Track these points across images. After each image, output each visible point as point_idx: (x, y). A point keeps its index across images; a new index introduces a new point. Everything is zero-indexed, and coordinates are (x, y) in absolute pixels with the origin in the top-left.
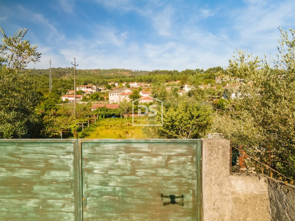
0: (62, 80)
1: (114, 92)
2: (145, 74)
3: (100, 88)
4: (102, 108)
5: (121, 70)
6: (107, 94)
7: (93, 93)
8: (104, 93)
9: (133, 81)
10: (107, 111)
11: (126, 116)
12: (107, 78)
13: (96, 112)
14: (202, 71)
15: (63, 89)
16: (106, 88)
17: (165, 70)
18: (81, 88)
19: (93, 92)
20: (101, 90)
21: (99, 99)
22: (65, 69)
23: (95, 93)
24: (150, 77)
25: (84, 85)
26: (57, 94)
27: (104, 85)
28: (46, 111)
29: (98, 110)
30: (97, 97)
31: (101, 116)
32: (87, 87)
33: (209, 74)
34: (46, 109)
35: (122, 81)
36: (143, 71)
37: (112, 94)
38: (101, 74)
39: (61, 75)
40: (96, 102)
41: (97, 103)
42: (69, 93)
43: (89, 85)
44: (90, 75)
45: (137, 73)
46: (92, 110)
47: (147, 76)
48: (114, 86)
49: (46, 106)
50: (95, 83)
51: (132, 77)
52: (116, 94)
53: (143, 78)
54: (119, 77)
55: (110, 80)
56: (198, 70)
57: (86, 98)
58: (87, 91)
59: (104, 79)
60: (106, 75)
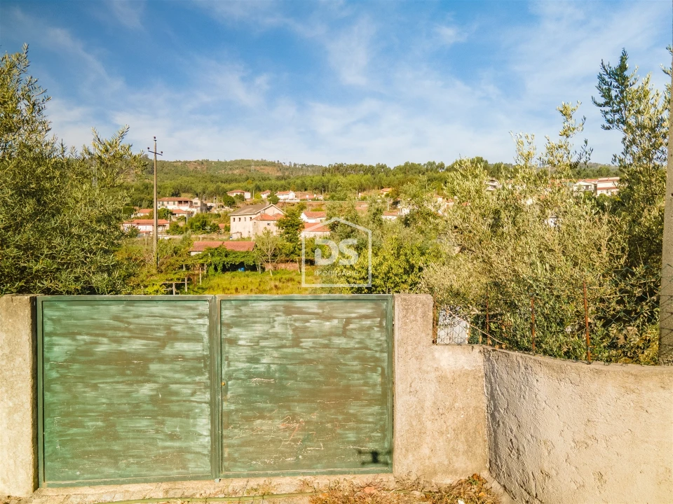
1: (242, 212)
2: (314, 172)
3: (209, 204)
4: (216, 249)
5: (258, 163)
6: (226, 218)
7: (194, 216)
8: (219, 215)
9: (285, 189)
10: (226, 256)
11: (269, 267)
12: (225, 181)
13: (202, 258)
14: (442, 166)
15: (124, 206)
16: (223, 204)
17: (359, 164)
18: (165, 203)
19: (192, 213)
20: (211, 207)
21: (208, 228)
23: (197, 214)
24: (325, 179)
25: (173, 195)
27: (218, 197)
29: (207, 255)
30: (204, 225)
31: (213, 266)
32: (180, 202)
35: (259, 189)
36: (308, 166)
37: (237, 218)
38: (211, 172)
40: (201, 236)
41: (203, 238)
42: (139, 215)
43: (184, 197)
44: (187, 173)
45: (294, 168)
46: (193, 254)
47: (317, 178)
48: (242, 198)
50: (199, 191)
51: (283, 178)
52: (248, 217)
53: (308, 182)
54: (254, 179)
55: (234, 185)
56: (431, 164)
57: (178, 226)
58: (181, 211)
59: (220, 183)
60: (222, 173)
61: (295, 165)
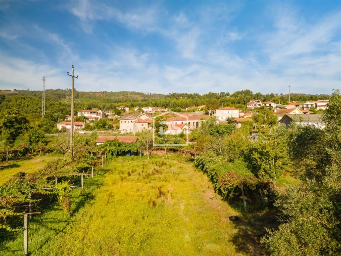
0: (60, 103)
1: (126, 118)
2: (160, 97)
3: (107, 114)
4: (112, 141)
5: (132, 93)
6: (117, 121)
7: (99, 120)
8: (112, 120)
9: (146, 106)
10: (119, 146)
11: (146, 153)
12: (115, 102)
13: (104, 147)
14: (228, 94)
15: (61, 114)
16: (114, 113)
17: (185, 93)
18: (83, 113)
19: (98, 118)
20: (108, 115)
21: (107, 127)
22: (65, 91)
23: (101, 119)
24: (168, 101)
25: (88, 109)
26: (52, 120)
27: (111, 110)
28: (31, 144)
29: (107, 145)
30: (104, 125)
31: (111, 153)
32: (91, 112)
33: (238, 98)
34: (31, 143)
35: (133, 106)
36: (157, 95)
37: (123, 121)
38: (108, 97)
39: (60, 98)
40: (103, 132)
42: (69, 119)
43: (93, 110)
44: (95, 98)
45: (150, 96)
46: (98, 144)
47: (163, 100)
48: (124, 110)
49: (31, 137)
50: (101, 107)
51: (145, 100)
52: (130, 121)
53: (158, 102)
54: (130, 101)
55: (120, 104)
56: (222, 93)
57: (89, 126)
58: (91, 117)
59: (112, 103)
60: (113, 98)
61: (150, 94)
